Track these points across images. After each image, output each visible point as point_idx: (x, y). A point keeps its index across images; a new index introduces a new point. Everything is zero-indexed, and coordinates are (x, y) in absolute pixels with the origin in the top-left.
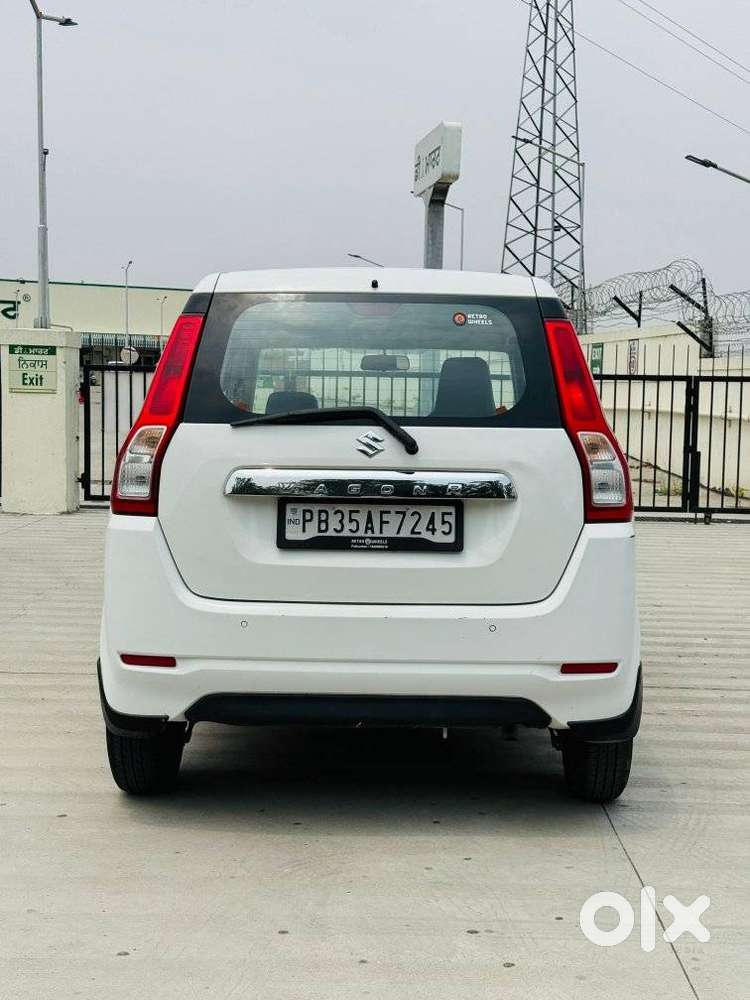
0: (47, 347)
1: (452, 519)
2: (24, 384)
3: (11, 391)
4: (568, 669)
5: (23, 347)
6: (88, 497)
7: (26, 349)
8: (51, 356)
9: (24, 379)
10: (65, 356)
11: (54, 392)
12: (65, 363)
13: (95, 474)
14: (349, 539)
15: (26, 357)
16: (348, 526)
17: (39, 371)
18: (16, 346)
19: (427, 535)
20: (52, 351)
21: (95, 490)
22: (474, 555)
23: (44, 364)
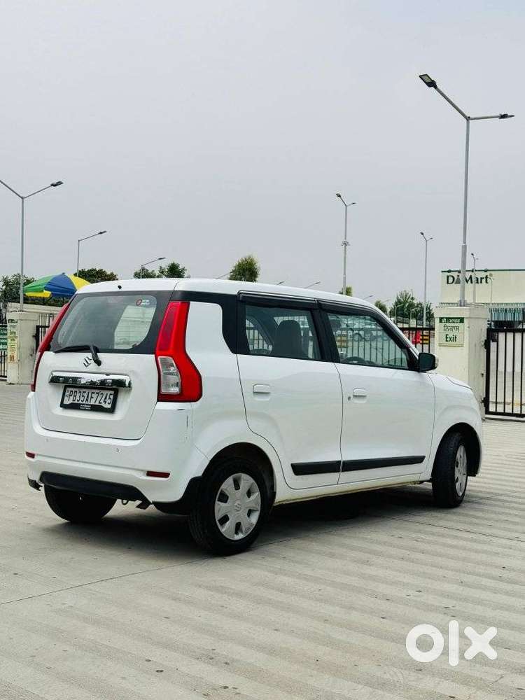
0: (459, 318)
1: (112, 397)
2: (447, 341)
3: (440, 345)
4: (150, 474)
5: (446, 318)
6: (487, 412)
7: (448, 319)
8: (461, 324)
9: (447, 338)
10: (469, 323)
11: (462, 345)
12: (469, 327)
13: (492, 398)
14: (80, 404)
15: (448, 324)
16: (82, 399)
17: (454, 333)
18: (443, 318)
19: (103, 404)
20: (462, 320)
21: (492, 408)
22: (119, 414)
23: (457, 328)
